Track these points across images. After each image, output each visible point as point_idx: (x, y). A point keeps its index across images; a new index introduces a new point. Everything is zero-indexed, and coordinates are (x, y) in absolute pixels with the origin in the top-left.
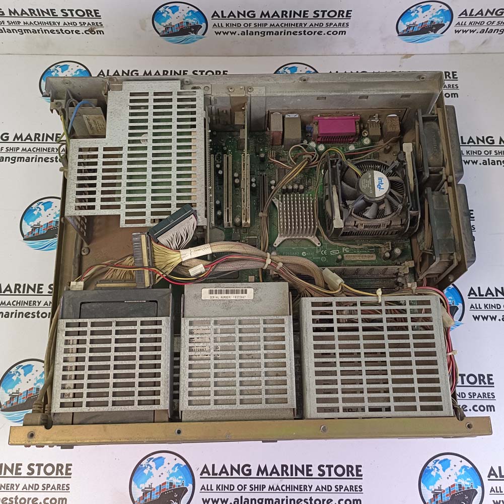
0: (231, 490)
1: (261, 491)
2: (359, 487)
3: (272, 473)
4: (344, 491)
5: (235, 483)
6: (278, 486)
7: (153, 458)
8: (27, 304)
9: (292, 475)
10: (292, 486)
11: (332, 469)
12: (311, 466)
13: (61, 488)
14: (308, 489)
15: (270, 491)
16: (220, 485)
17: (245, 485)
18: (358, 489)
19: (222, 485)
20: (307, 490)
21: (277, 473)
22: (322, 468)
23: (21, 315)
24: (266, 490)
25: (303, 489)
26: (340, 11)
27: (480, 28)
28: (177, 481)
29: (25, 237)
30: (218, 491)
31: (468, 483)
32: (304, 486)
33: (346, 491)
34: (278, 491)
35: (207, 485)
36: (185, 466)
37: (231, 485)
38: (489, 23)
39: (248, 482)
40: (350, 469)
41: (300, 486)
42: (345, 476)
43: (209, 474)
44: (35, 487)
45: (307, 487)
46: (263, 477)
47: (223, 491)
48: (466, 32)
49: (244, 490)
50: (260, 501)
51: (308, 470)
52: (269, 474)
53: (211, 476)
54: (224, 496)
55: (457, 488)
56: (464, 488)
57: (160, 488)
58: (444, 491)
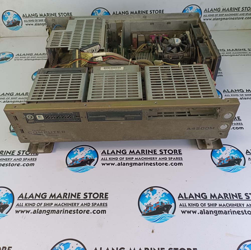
0: (116, 160)
1: (131, 160)
2: (181, 158)
3: (137, 153)
5: (119, 157)
6: (140, 158)
7: (79, 148)
9: (147, 153)
10: (147, 158)
11: (167, 151)
12: (156, 150)
14: (155, 159)
15: (136, 160)
16: (111, 158)
17: (123, 158)
19: (112, 158)
21: (139, 153)
22: (161, 151)
24: (134, 159)
25: (152, 159)
26: (159, 10)
27: (213, 18)
28: (90, 157)
30: (110, 160)
31: (236, 156)
32: (153, 158)
33: (174, 160)
34: (140, 160)
35: (105, 158)
36: (94, 151)
37: (116, 158)
38: (216, 15)
39: (125, 157)
40: (176, 151)
41: (151, 158)
42: (173, 154)
43: (106, 154)
44: (20, 159)
46: (132, 154)
47: (112, 160)
48: (208, 20)
49: (123, 160)
50: (131, 164)
51: (154, 152)
52: (135, 153)
53: (107, 154)
54: (113, 162)
55: (231, 158)
56: (234, 158)
57: (81, 159)
58: (224, 159)
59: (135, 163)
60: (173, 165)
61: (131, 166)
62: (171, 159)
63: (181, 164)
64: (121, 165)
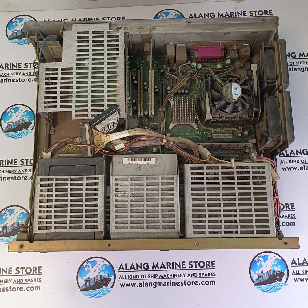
0: (137, 278)
1: (155, 278)
2: (214, 274)
3: (161, 267)
4: (205, 276)
5: (140, 274)
6: (165, 275)
7: (90, 261)
8: (8, 172)
9: (173, 268)
10: (173, 274)
11: (197, 264)
12: (184, 262)
13: (36, 281)
14: (183, 275)
15: (161, 278)
16: (130, 276)
17: (145, 275)
18: (213, 275)
19: (132, 276)
20: (182, 277)
21: (164, 267)
22: (191, 263)
23: (5, 179)
24: (158, 277)
25: (180, 276)
28: (105, 274)
29: (4, 130)
30: (130, 279)
31: (279, 269)
33: (206, 276)
34: (165, 278)
35: (123, 276)
36: (109, 265)
37: (137, 275)
39: (147, 273)
40: (208, 263)
41: (178, 274)
42: (205, 267)
43: (124, 270)
44: (21, 281)
45: (182, 275)
46: (156, 270)
47: (132, 279)
49: (145, 278)
50: (155, 284)
51: (183, 265)
52: (159, 268)
54: (133, 282)
55: (272, 272)
56: (276, 272)
57: (95, 279)
58: (265, 274)
59: (160, 283)
60: (204, 284)
61: (155, 286)
62: (202, 275)
63: (213, 282)
64: (144, 286)
